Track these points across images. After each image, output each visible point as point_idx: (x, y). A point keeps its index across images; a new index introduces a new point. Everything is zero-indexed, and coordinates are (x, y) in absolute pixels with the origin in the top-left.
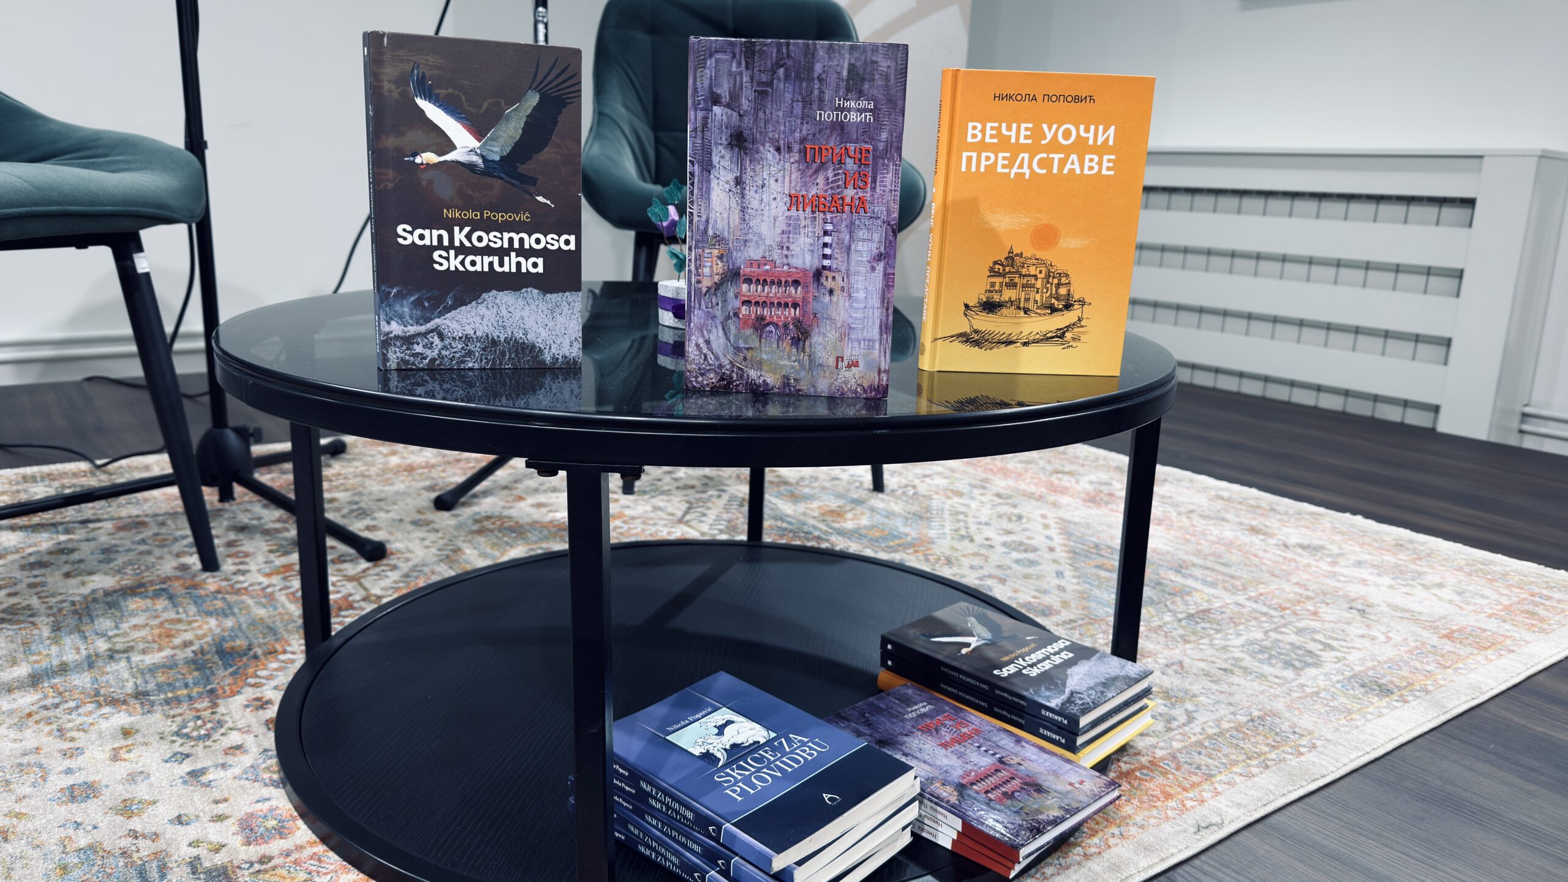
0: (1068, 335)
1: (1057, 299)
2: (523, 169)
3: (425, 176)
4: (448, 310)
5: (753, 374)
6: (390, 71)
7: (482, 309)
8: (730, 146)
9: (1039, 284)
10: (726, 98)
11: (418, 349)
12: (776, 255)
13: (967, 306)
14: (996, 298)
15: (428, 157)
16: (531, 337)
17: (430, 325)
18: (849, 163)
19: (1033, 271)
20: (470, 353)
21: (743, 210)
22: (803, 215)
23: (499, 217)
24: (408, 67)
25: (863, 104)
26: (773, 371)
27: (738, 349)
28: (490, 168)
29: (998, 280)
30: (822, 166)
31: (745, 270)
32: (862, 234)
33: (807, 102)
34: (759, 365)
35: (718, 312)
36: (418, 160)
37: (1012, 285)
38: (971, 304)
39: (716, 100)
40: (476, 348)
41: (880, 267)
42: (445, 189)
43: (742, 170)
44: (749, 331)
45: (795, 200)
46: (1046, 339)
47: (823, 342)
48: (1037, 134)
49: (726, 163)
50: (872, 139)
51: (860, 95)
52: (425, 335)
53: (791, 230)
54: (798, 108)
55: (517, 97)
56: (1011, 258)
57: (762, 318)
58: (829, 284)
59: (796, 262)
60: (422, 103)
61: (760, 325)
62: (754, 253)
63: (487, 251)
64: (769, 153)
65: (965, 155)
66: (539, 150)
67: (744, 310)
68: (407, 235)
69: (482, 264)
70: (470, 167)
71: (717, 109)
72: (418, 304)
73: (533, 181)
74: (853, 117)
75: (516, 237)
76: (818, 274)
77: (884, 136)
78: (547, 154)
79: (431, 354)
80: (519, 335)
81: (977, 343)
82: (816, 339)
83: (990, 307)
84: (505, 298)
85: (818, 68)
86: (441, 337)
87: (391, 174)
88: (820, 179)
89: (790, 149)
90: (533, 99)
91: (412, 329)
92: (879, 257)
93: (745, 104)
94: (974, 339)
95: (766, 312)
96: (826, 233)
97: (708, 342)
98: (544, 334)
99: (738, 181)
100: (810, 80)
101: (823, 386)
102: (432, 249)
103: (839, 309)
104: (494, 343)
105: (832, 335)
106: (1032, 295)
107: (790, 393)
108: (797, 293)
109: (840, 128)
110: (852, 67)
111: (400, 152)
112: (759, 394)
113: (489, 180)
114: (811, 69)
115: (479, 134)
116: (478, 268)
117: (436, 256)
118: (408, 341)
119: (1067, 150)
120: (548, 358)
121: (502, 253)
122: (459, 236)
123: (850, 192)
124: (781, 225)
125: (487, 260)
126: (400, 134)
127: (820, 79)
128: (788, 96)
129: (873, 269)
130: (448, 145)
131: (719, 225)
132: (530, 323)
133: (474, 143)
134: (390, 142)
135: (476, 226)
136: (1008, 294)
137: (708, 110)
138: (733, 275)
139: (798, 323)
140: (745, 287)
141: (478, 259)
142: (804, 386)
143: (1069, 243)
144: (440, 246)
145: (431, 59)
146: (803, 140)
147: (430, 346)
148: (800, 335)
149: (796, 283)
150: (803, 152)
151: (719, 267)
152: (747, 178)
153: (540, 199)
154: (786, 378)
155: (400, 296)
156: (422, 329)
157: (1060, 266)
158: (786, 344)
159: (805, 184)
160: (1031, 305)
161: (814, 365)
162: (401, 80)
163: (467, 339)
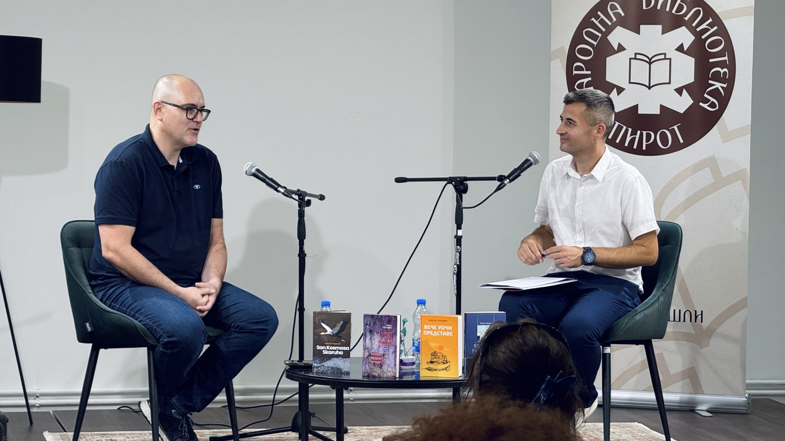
0: (448, 369)
1: (445, 361)
2: (340, 335)
3: (322, 337)
4: (325, 361)
5: (373, 373)
6: (317, 318)
7: (331, 361)
8: (369, 332)
9: (441, 358)
10: (369, 324)
11: (319, 369)
12: (377, 351)
13: (427, 362)
14: (433, 360)
15: (323, 333)
16: (340, 367)
17: (322, 364)
18: (388, 336)
19: (439, 355)
20: (329, 370)
21: (371, 343)
22: (381, 345)
23: (335, 344)
24: (320, 318)
25: (390, 325)
26: (376, 373)
27: (371, 369)
28: (334, 335)
29: (433, 357)
30: (384, 336)
31: (372, 354)
32: (391, 348)
33: (381, 325)
34: (374, 372)
35: (367, 362)
36: (321, 334)
37: (436, 358)
38: (428, 362)
39: (367, 324)
40: (330, 369)
41: (394, 354)
42: (326, 340)
43: (371, 336)
44: (372, 365)
45: (380, 342)
46: (443, 369)
47: (385, 367)
48: (437, 328)
49: (369, 335)
50: (392, 332)
51: (390, 324)
52: (320, 366)
53: (379, 347)
54: (380, 326)
55: (339, 322)
56: (435, 352)
57: (374, 363)
58: (385, 357)
59: (380, 353)
60: (322, 324)
61: (374, 364)
62: (373, 351)
63: (333, 350)
64: (375, 334)
65: (424, 331)
66: (343, 331)
67: (372, 361)
68: (319, 347)
69: (331, 353)
70: (330, 335)
71: (367, 326)
72: (320, 360)
73: (341, 337)
74: (389, 328)
75: (338, 347)
76: (384, 355)
77: (394, 331)
78: (344, 332)
79: (322, 370)
80: (338, 366)
81: (430, 370)
82: (383, 367)
83: (432, 362)
84: (336, 359)
85: (383, 319)
86: (324, 367)
87: (316, 336)
88: (384, 338)
89: (379, 333)
90: (342, 322)
91: (319, 365)
92: (394, 352)
93: (372, 325)
94: (429, 369)
95: (375, 362)
96: (385, 348)
97: (366, 367)
98: (342, 366)
99: (371, 338)
100: (382, 322)
101: (385, 376)
102: (323, 350)
103: (387, 361)
104: (333, 368)
105: (386, 366)
106: (440, 360)
107: (379, 377)
108: (380, 358)
109: (387, 329)
110: (388, 320)
111: (318, 333)
112: (374, 377)
113: (333, 337)
114: (382, 319)
115: (332, 329)
116: (331, 354)
117: (323, 351)
118: (318, 367)
119: (443, 331)
120: (343, 371)
121: (335, 351)
122: (328, 347)
123: (388, 341)
124: (377, 346)
125: (332, 352)
126: (318, 329)
127: (383, 321)
128: (378, 324)
129: (393, 354)
130: (326, 331)
131: (368, 346)
132: (340, 364)
133: (331, 331)
134: (316, 331)
135: (331, 346)
136: (435, 360)
137: (366, 326)
138: (370, 355)
139: (380, 364)
140: (372, 357)
141: (331, 352)
142: (382, 376)
143: (445, 349)
144: (324, 349)
145: (324, 316)
146: (381, 332)
147: (321, 368)
148: (381, 366)
149: (380, 357)
150: (381, 333)
151: (368, 353)
152: (372, 338)
153: (343, 340)
154: (379, 374)
155: (317, 359)
156: (320, 365)
157: (444, 354)
158: (378, 368)
159: (381, 339)
160: (440, 362)
161: (383, 372)
162: (319, 320)
163: (328, 367)
